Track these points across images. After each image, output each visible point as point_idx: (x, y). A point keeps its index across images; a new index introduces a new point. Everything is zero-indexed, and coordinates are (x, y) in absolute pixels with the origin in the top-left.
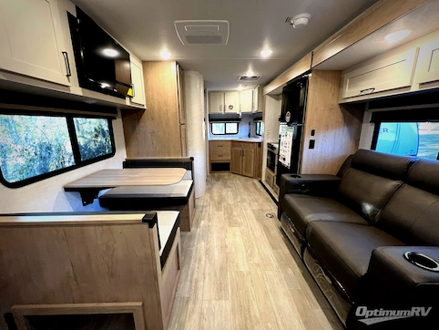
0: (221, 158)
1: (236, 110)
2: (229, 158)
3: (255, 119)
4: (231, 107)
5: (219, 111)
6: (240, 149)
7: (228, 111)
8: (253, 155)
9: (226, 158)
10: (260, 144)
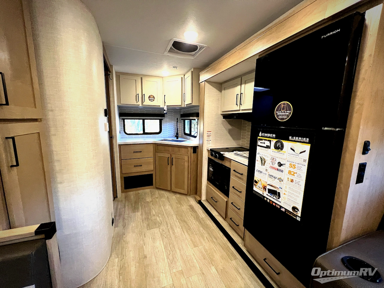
0: (138, 169)
1: (159, 103)
2: (151, 167)
3: (182, 116)
4: (151, 98)
5: (134, 103)
6: (168, 155)
7: (147, 102)
8: (186, 164)
9: (147, 168)
10: (195, 149)
